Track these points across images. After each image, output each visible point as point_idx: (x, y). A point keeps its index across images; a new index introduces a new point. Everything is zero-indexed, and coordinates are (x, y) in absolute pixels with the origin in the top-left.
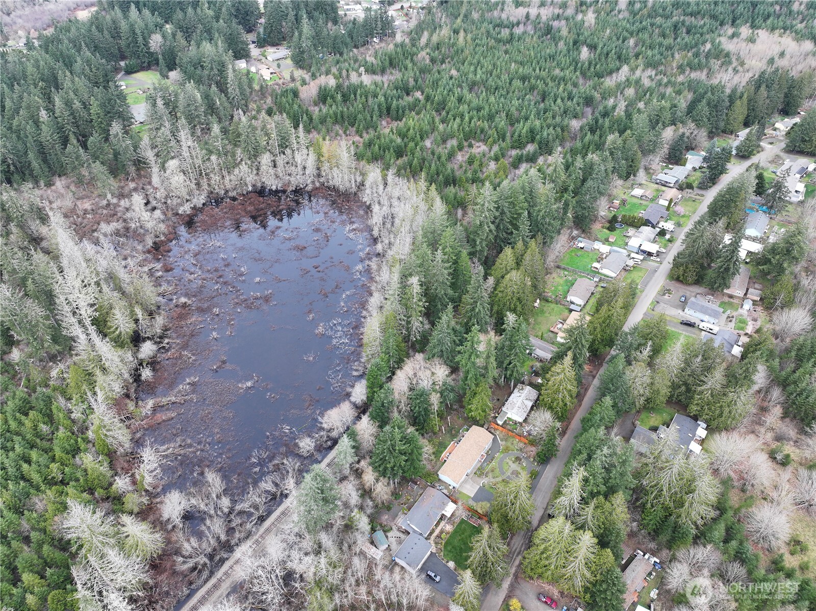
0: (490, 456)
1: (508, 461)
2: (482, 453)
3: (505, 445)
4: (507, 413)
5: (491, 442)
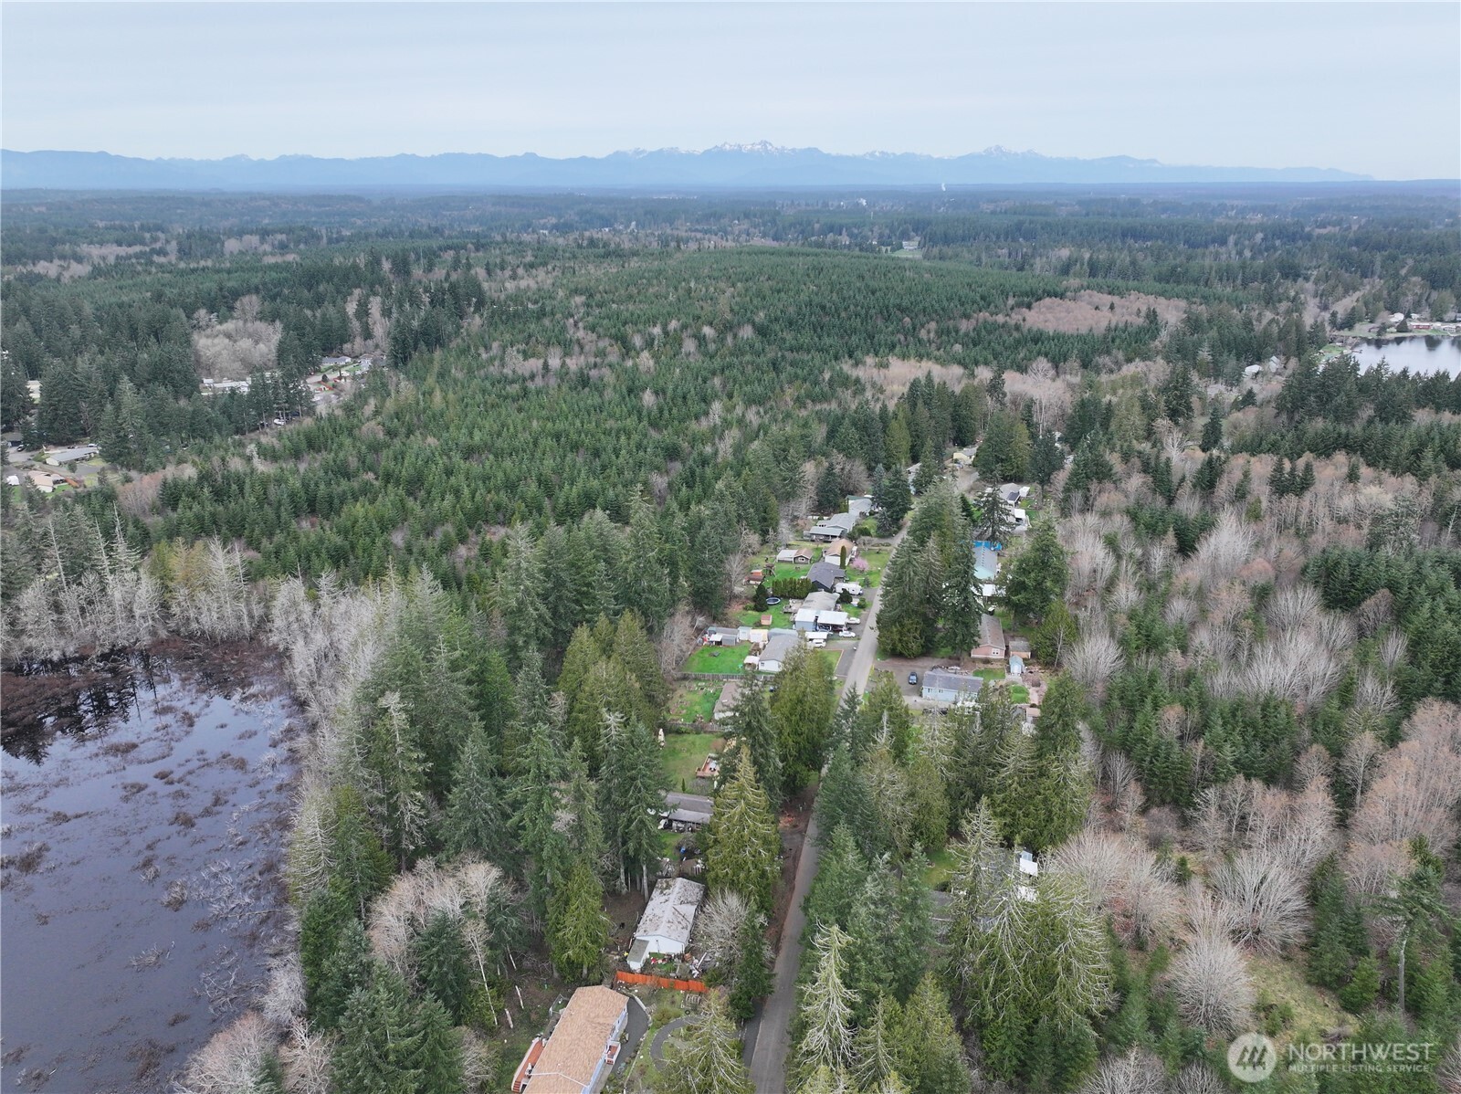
0: (629, 1044)
1: (671, 1040)
2: (610, 1043)
3: (657, 1011)
4: (646, 942)
5: (624, 1013)
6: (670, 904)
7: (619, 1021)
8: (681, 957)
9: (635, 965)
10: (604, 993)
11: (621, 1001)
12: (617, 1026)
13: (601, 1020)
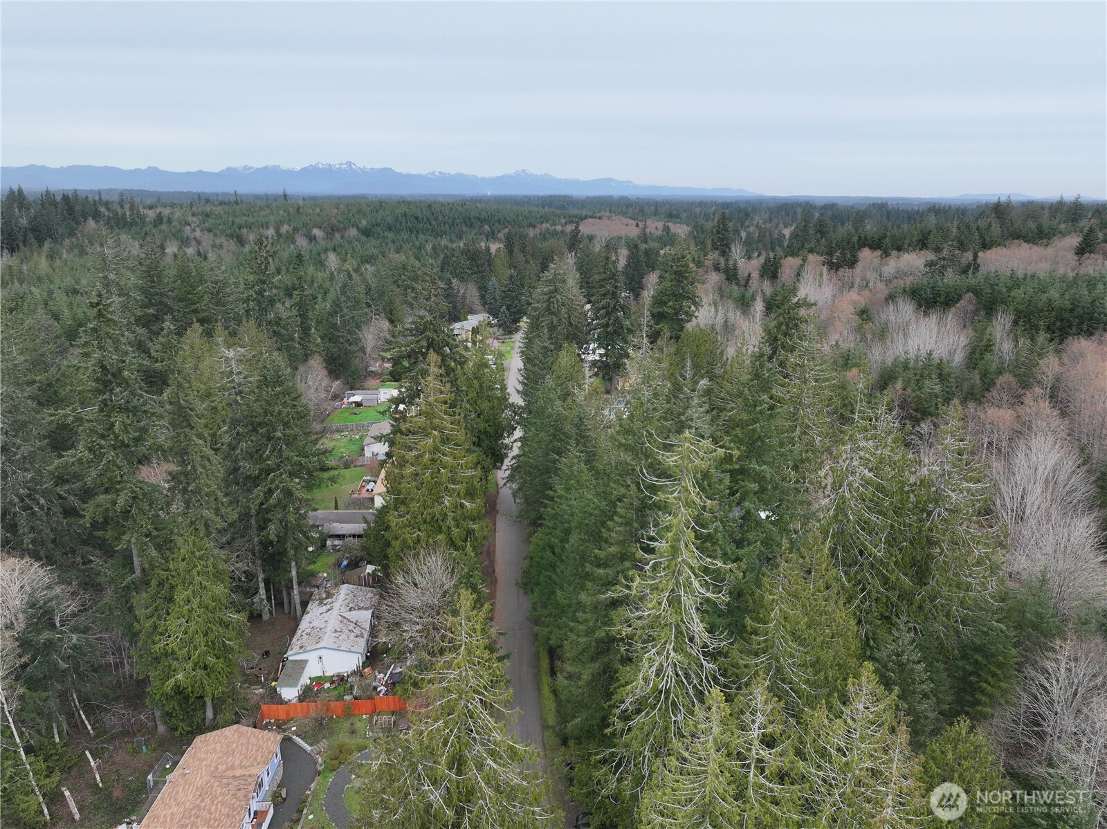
0: (288, 805)
2: (255, 806)
3: (330, 748)
4: (305, 662)
5: (277, 760)
6: (335, 612)
7: (269, 769)
8: (358, 673)
9: (289, 693)
10: (241, 735)
11: (271, 741)
12: (266, 780)
13: (238, 773)
